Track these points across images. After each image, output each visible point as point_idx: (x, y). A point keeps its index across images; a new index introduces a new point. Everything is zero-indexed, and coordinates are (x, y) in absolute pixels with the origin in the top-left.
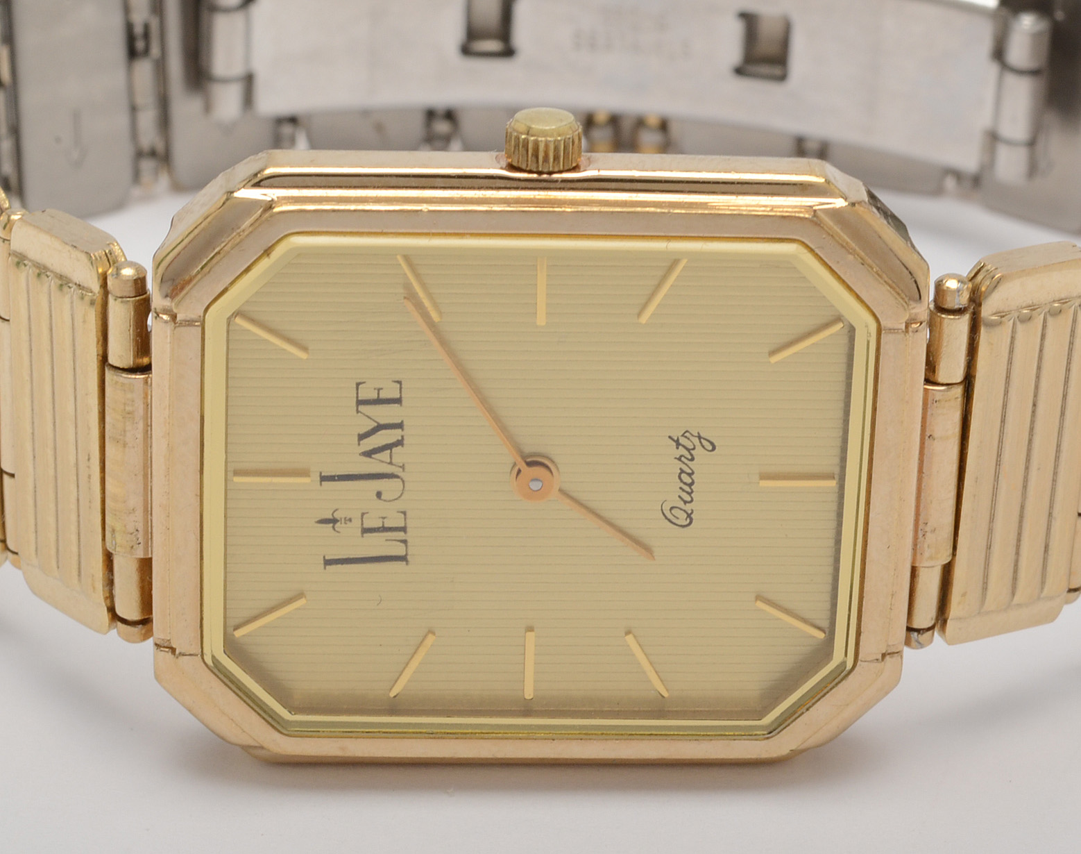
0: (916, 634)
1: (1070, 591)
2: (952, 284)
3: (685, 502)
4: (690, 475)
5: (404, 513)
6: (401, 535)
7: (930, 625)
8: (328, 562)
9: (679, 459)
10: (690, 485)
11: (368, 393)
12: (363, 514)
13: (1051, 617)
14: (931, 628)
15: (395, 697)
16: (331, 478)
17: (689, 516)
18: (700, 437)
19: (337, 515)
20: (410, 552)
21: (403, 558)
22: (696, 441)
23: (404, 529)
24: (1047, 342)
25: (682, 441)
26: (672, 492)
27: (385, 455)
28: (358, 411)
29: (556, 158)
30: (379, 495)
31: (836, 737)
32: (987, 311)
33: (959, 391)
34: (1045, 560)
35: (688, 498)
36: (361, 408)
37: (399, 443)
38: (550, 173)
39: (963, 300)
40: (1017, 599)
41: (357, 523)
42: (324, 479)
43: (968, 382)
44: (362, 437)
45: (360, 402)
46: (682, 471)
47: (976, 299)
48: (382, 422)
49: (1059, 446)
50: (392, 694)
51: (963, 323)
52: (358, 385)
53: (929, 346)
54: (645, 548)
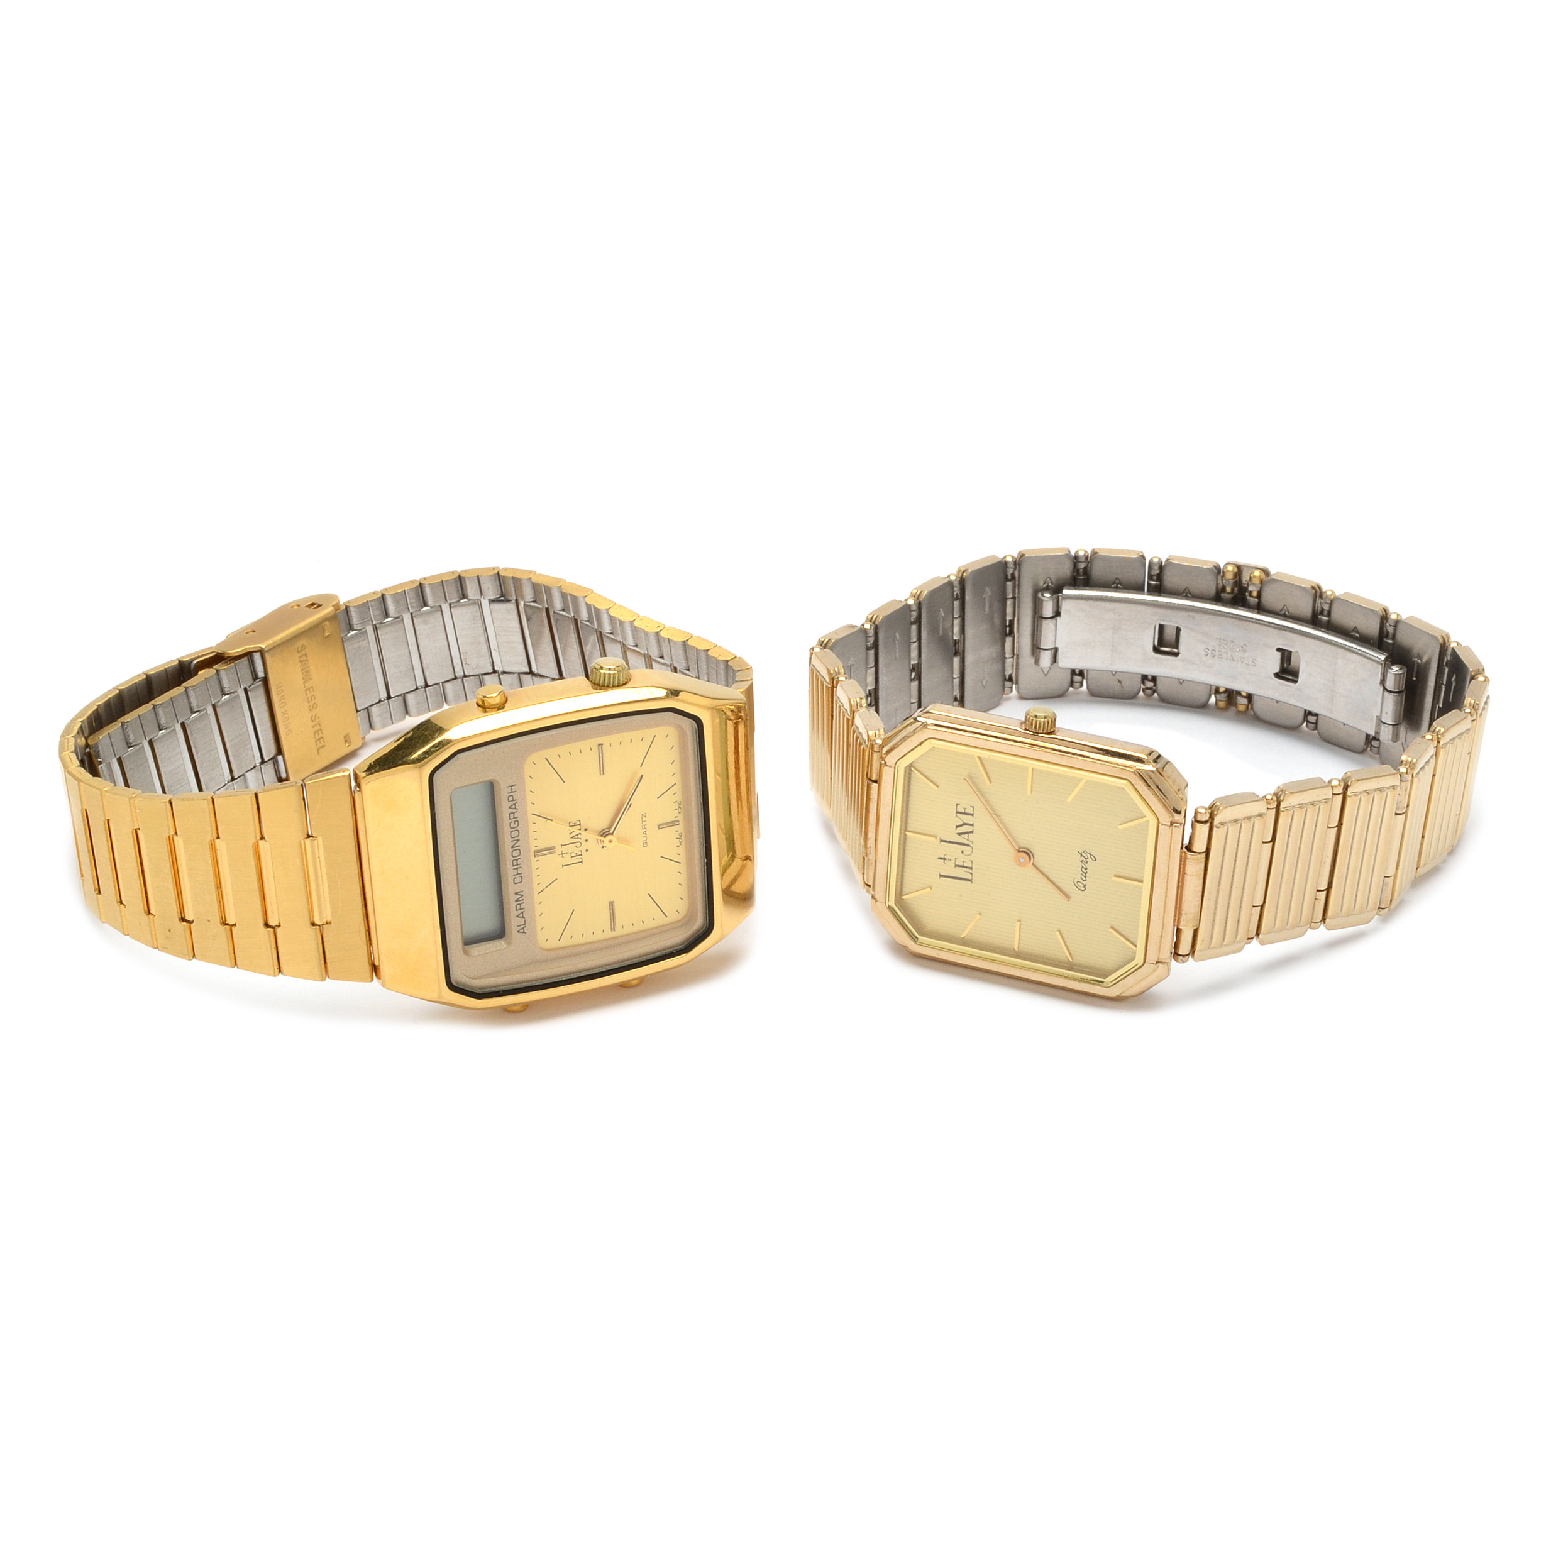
0: (1181, 957)
1: (1249, 939)
2: (1202, 811)
3: (1083, 880)
4: (1086, 869)
5: (972, 862)
6: (970, 870)
7: (1188, 953)
8: (941, 876)
9: (1082, 861)
10: (1086, 873)
11: (960, 809)
12: (956, 859)
13: (1239, 950)
14: (1188, 955)
15: (963, 938)
16: (945, 841)
17: (1085, 886)
18: (1090, 854)
19: (946, 857)
20: (973, 878)
21: (970, 880)
22: (1089, 855)
23: (971, 868)
24: (1241, 835)
25: (1083, 854)
26: (1078, 876)
27: (965, 836)
28: (956, 816)
29: (1040, 727)
30: (962, 852)
31: (1143, 992)
32: (1216, 822)
33: (1203, 855)
34: (1238, 926)
35: (1084, 879)
36: (958, 815)
37: (972, 832)
38: (1038, 733)
39: (1206, 817)
40: (1225, 943)
41: (953, 861)
42: (942, 841)
43: (1208, 851)
44: (957, 827)
45: (957, 812)
46: (1083, 867)
47: (1212, 817)
48: (966, 822)
49: (1245, 878)
50: (962, 936)
51: (1207, 827)
52: (957, 805)
53: (1190, 836)
54: (1068, 897)
